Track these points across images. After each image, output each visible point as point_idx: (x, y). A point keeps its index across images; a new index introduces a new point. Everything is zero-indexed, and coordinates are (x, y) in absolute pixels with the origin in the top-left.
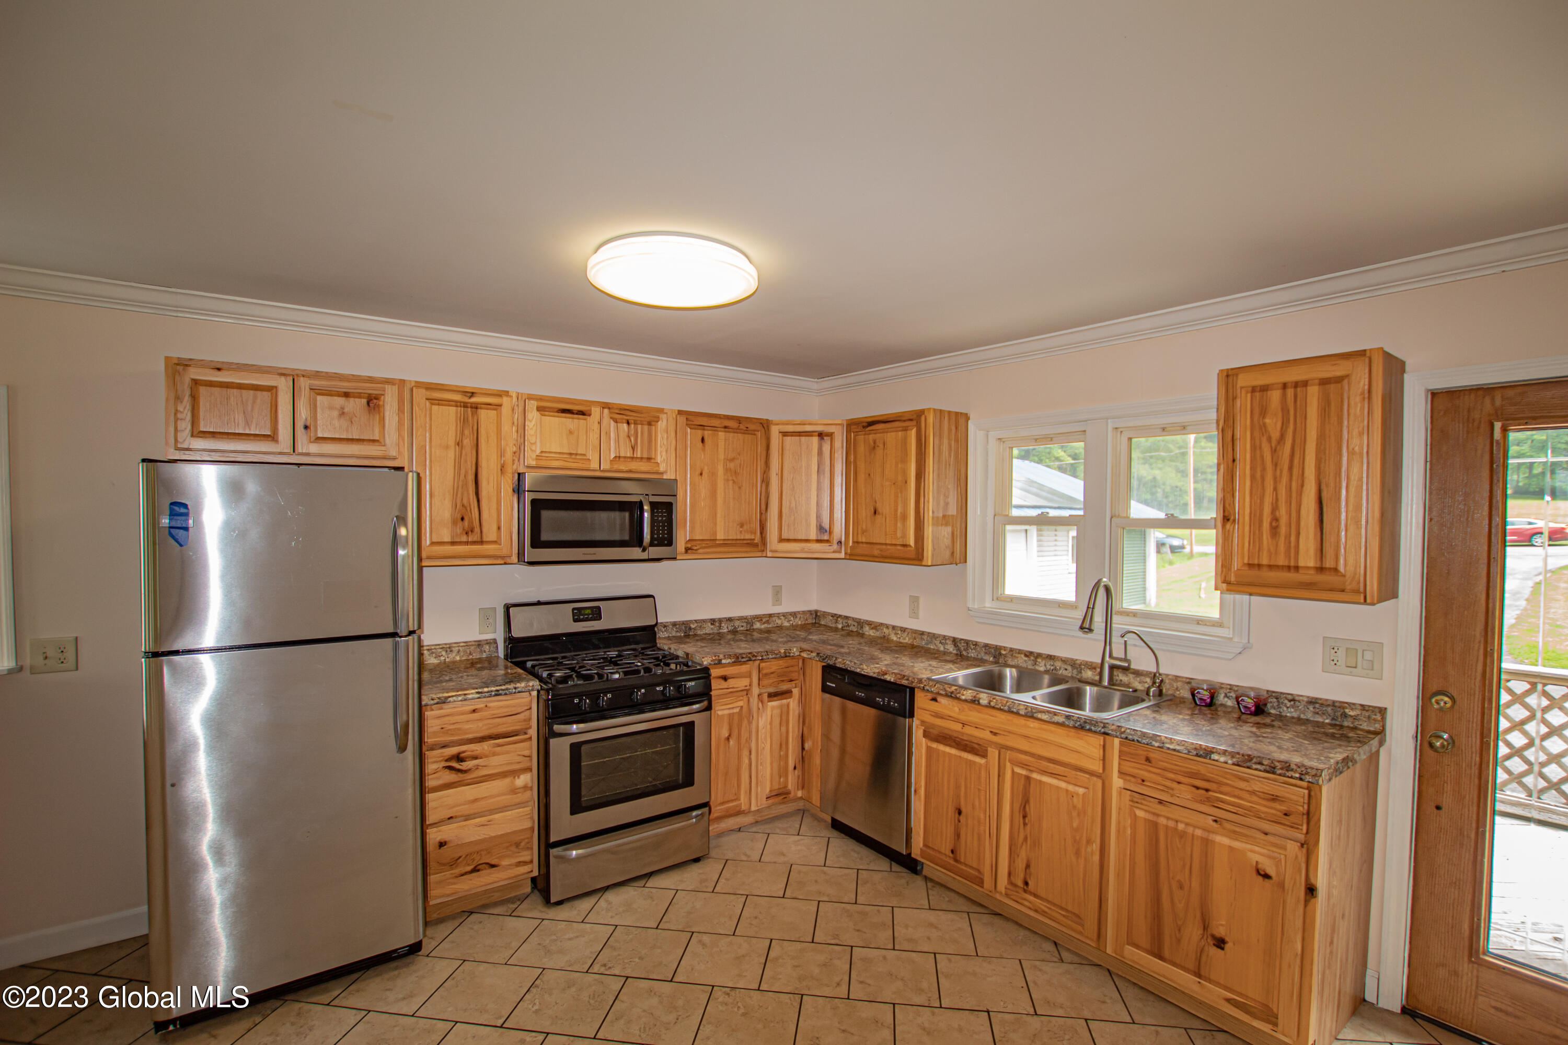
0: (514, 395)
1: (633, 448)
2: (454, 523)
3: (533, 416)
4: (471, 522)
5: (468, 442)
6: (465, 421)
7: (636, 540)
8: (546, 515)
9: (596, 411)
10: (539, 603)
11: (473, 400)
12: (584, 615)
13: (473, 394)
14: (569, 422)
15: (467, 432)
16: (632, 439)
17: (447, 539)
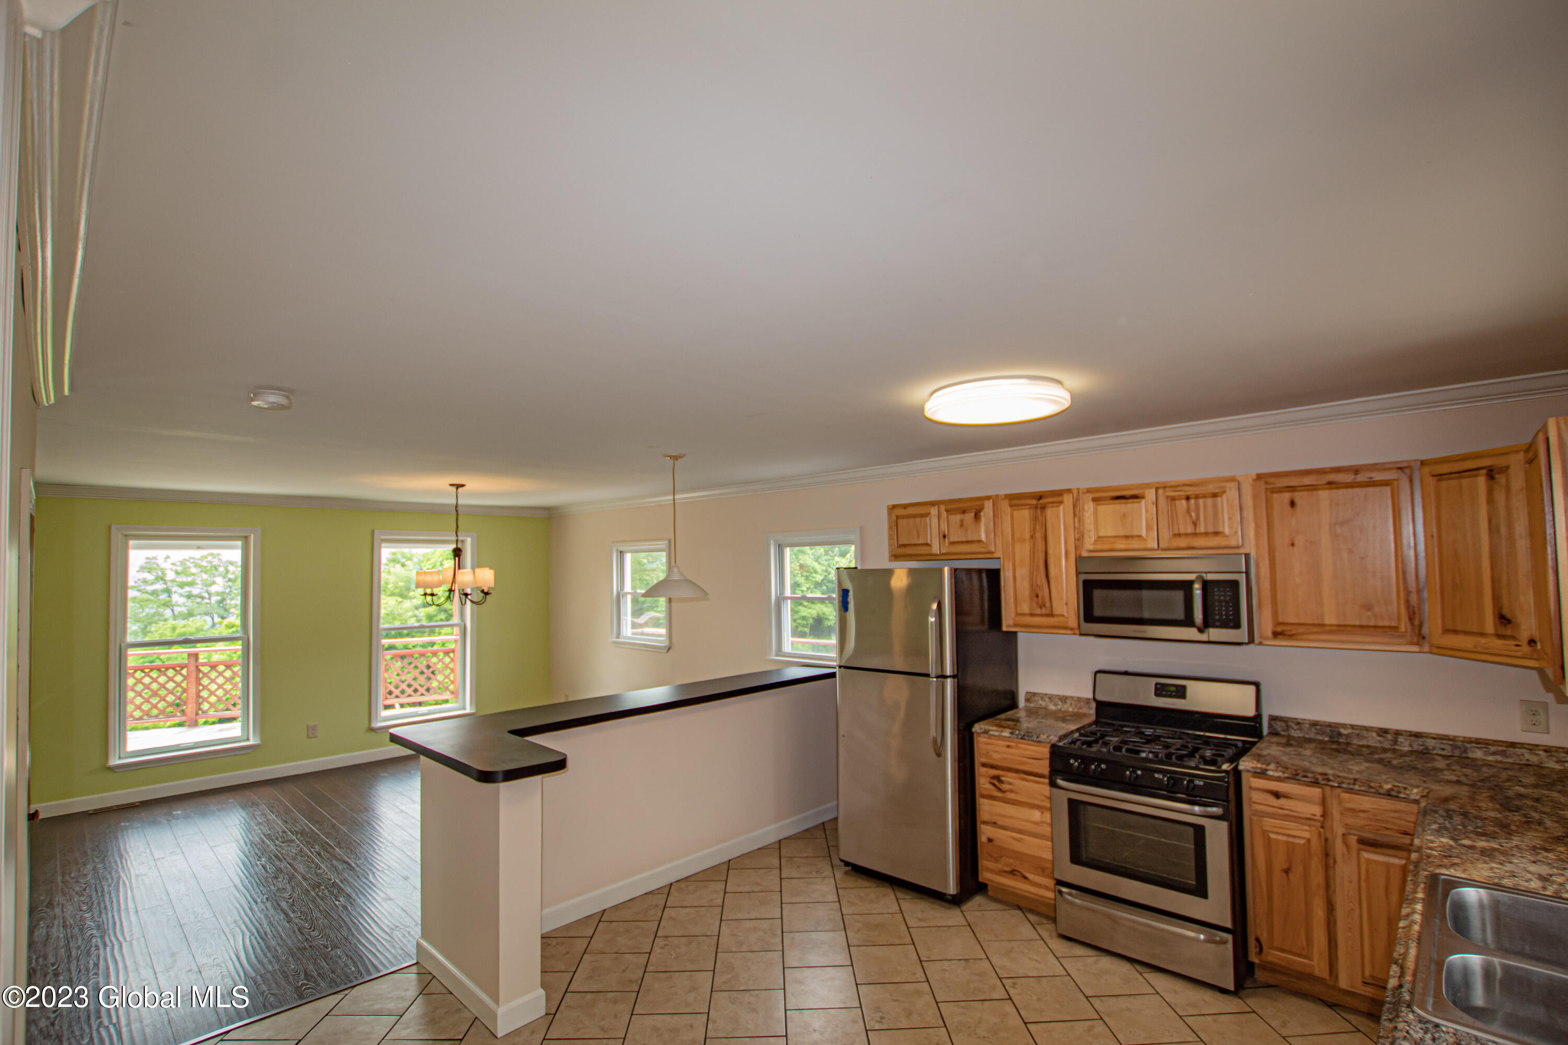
0: (1075, 492)
1: (1195, 524)
2: (1031, 599)
3: (1089, 507)
4: (1043, 598)
5: (1039, 535)
6: (1035, 519)
7: (1188, 621)
8: (1098, 594)
9: (1150, 494)
10: (1126, 673)
11: (1042, 501)
12: (1167, 691)
13: (1040, 498)
14: (1121, 507)
15: (1038, 528)
16: (1193, 515)
17: (1027, 611)
